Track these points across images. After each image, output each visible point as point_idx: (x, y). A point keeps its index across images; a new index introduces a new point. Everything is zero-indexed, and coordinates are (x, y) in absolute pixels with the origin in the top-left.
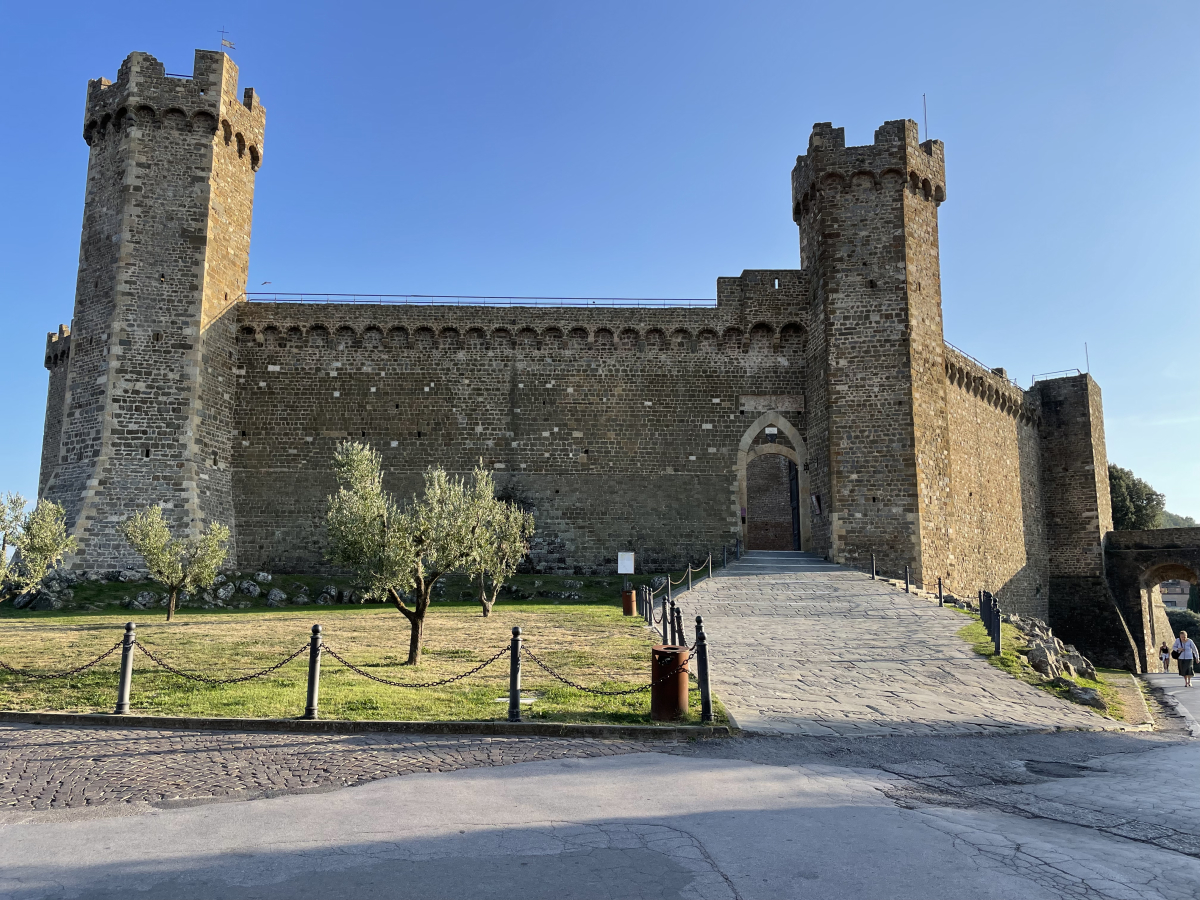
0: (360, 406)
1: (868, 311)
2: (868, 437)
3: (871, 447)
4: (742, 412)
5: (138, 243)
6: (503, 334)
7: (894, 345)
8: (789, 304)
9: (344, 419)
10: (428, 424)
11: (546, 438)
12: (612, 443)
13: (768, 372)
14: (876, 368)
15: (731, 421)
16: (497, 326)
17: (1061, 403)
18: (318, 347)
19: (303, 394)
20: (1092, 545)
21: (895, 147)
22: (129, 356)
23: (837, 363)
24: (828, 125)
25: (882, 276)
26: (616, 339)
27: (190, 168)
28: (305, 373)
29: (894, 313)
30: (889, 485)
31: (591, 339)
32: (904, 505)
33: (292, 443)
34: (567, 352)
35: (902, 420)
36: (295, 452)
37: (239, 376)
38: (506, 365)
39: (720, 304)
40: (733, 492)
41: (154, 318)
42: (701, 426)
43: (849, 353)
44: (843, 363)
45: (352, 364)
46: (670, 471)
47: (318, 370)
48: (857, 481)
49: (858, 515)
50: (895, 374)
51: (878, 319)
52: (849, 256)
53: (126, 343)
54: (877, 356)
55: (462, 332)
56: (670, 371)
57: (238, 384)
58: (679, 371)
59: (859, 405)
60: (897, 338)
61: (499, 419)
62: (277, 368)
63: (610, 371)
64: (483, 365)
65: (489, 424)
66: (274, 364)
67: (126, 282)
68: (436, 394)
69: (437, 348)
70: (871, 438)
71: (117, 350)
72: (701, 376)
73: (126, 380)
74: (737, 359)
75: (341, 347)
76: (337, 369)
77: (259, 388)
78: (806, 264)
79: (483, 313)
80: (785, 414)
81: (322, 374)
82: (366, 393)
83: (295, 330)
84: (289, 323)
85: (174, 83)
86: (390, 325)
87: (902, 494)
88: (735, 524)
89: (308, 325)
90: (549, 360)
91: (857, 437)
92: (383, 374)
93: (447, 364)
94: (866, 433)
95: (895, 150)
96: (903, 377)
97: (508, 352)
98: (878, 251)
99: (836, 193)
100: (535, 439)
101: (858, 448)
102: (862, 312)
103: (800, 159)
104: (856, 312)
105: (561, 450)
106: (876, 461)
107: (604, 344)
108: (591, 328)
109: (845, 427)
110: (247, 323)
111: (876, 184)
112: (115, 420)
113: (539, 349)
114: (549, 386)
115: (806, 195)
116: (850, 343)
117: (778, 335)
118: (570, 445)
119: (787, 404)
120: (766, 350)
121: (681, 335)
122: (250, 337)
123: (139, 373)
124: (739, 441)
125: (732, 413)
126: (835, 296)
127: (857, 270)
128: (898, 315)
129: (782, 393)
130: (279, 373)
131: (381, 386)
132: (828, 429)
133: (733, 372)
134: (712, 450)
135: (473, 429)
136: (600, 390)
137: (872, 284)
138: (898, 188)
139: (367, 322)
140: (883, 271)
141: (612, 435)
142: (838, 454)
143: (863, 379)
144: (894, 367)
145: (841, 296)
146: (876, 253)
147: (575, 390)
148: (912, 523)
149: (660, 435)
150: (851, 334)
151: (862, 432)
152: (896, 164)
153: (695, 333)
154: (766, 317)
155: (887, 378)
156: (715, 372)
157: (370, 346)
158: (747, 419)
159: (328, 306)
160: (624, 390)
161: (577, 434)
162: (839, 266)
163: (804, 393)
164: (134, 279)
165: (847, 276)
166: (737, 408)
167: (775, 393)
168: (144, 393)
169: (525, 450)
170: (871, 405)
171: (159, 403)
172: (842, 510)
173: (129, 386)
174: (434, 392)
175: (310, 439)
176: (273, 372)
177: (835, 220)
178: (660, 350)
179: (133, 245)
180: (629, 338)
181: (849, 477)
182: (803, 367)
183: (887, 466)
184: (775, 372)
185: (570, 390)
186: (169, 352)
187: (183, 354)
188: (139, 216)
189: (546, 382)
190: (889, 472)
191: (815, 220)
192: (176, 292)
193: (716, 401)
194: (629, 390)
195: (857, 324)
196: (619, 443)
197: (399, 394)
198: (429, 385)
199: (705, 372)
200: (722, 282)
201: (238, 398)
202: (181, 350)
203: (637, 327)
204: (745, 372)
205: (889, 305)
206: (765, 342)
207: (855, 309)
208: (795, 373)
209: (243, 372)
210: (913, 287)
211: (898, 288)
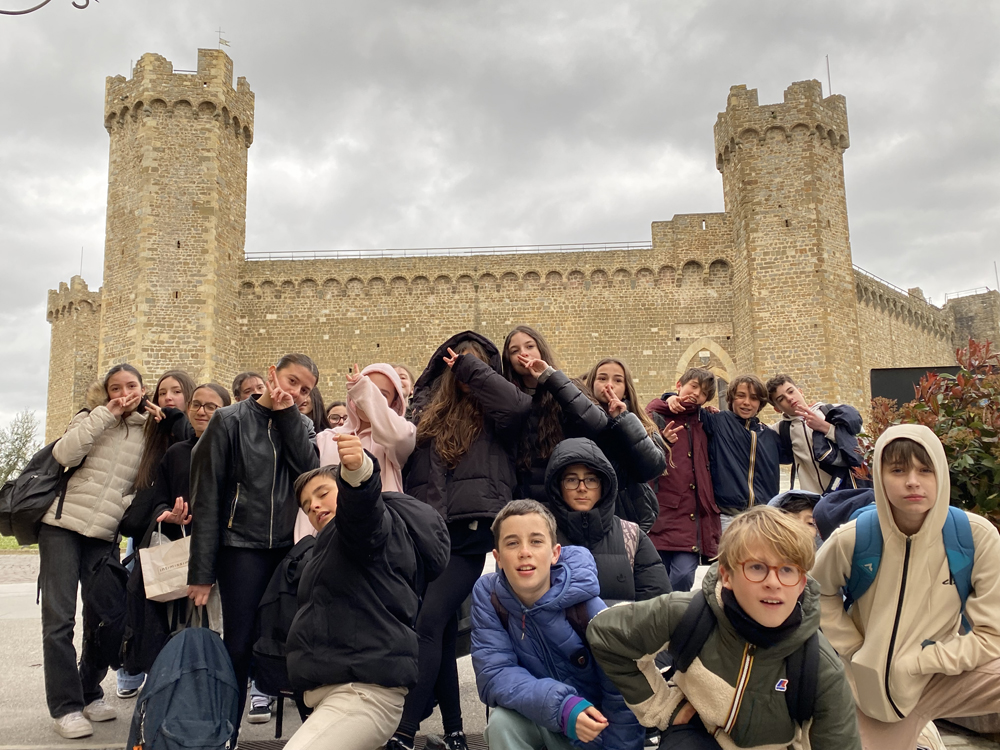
0: (346, 346)
1: (785, 247)
2: (789, 357)
3: (792, 366)
4: (678, 339)
5: (158, 216)
6: (467, 280)
7: (809, 276)
8: (716, 243)
9: (334, 359)
13: (700, 303)
14: (793, 296)
15: (669, 347)
16: (461, 273)
17: (972, 319)
18: (308, 297)
19: (297, 338)
21: (802, 104)
22: (153, 312)
23: (760, 293)
24: (743, 87)
25: (796, 216)
26: (565, 280)
27: (198, 150)
28: (299, 320)
29: (807, 248)
31: (543, 280)
34: (522, 293)
35: (819, 341)
37: (242, 325)
38: (470, 307)
39: (655, 246)
41: (173, 278)
42: (642, 352)
43: (770, 284)
44: (765, 293)
45: (338, 311)
47: (310, 316)
50: (810, 301)
51: (793, 253)
52: (766, 200)
53: (151, 301)
54: (794, 286)
55: (431, 279)
56: (613, 306)
57: (242, 332)
59: (780, 330)
60: (811, 270)
62: (274, 317)
63: (561, 307)
64: (451, 307)
66: (272, 313)
67: (149, 249)
68: (411, 333)
70: (792, 357)
71: (144, 307)
72: (641, 309)
73: (153, 332)
74: (672, 293)
75: (328, 297)
76: (326, 315)
77: (260, 334)
78: (729, 206)
79: (449, 262)
80: (716, 339)
81: (313, 320)
82: (351, 336)
83: (288, 283)
84: (283, 278)
85: (182, 78)
86: (369, 276)
89: (299, 279)
90: (508, 301)
91: (779, 357)
92: (365, 318)
93: (419, 307)
94: (787, 354)
95: (802, 106)
96: (817, 304)
97: (472, 295)
98: (791, 194)
99: (753, 146)
101: (781, 367)
102: (779, 248)
103: (720, 116)
104: (774, 249)
107: (555, 285)
108: (543, 272)
109: (769, 349)
110: (247, 279)
111: (787, 137)
112: (145, 367)
113: (498, 291)
114: (508, 323)
115: (727, 147)
116: (770, 276)
117: (707, 271)
119: (719, 331)
120: (697, 284)
121: (622, 274)
122: (250, 291)
123: (163, 326)
124: (676, 364)
125: (669, 340)
126: (755, 235)
127: (773, 212)
128: (810, 250)
129: (713, 321)
130: (277, 321)
131: (364, 329)
132: (755, 352)
133: (668, 304)
134: (653, 373)
136: (552, 325)
137: (787, 223)
138: (807, 139)
139: (350, 274)
140: (796, 211)
142: (764, 372)
143: (782, 306)
144: (809, 295)
145: (761, 234)
146: (789, 197)
150: (771, 267)
151: (783, 352)
152: (803, 119)
153: (634, 272)
154: (696, 255)
155: (804, 305)
156: (653, 305)
157: (353, 295)
158: (681, 345)
159: (316, 261)
160: (573, 324)
162: (758, 209)
163: (732, 320)
164: (155, 246)
165: (765, 217)
166: (673, 336)
167: (706, 321)
168: (168, 342)
170: (790, 329)
171: (181, 350)
173: (155, 337)
174: (410, 331)
176: (271, 320)
178: (604, 287)
179: (152, 218)
180: (576, 278)
182: (730, 298)
183: (806, 381)
184: (706, 303)
186: (188, 307)
187: (198, 308)
188: (157, 193)
189: (505, 320)
190: (809, 386)
191: (736, 169)
192: (190, 255)
193: (654, 330)
194: (578, 324)
195: (776, 259)
197: (380, 335)
198: (405, 326)
199: (643, 305)
200: (656, 226)
201: (242, 344)
202: (196, 305)
203: (582, 269)
204: (679, 304)
205: (803, 241)
206: (696, 277)
207: (774, 246)
208: (723, 303)
209: (245, 321)
210: (823, 225)
211: (809, 226)
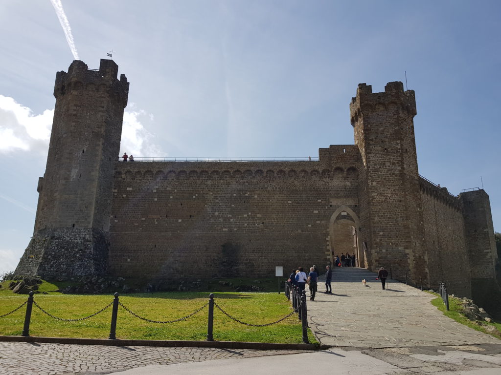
0: (165, 205)
1: (385, 161)
2: (387, 216)
3: (388, 220)
4: (331, 206)
5: (74, 137)
6: (227, 173)
7: (396, 176)
8: (350, 159)
9: (159, 210)
10: (195, 212)
11: (245, 217)
12: (274, 219)
13: (342, 188)
14: (389, 186)
15: (326, 210)
16: (225, 170)
17: (472, 202)
18: (148, 180)
19: (141, 199)
20: (489, 264)
21: (394, 92)
22: (68, 184)
23: (372, 184)
24: (365, 84)
25: (390, 147)
26: (275, 175)
28: (143, 191)
29: (396, 162)
30: (397, 237)
31: (265, 174)
32: (404, 246)
33: (136, 221)
34: (254, 180)
35: (402, 208)
36: (137, 224)
37: (114, 192)
38: (228, 186)
39: (320, 160)
40: (328, 241)
42: (313, 212)
43: (377, 179)
44: (374, 184)
45: (163, 187)
46: (300, 231)
47: (148, 189)
48: (383, 235)
49: (384, 251)
50: (397, 188)
51: (389, 164)
52: (375, 138)
53: (68, 178)
54: (389, 181)
55: (210, 172)
56: (299, 188)
57: (114, 196)
58: (303, 188)
59: (382, 202)
60: (398, 173)
61: (225, 209)
62: (131, 189)
63: (273, 188)
64: (219, 186)
65: (221, 212)
66: (129, 187)
67: (68, 153)
69: (199, 179)
70: (388, 216)
71: (64, 182)
72: (312, 190)
73: (66, 194)
74: (328, 183)
75: (158, 180)
76: (156, 189)
77: (123, 197)
78: (357, 141)
79: (219, 165)
80: (350, 206)
81: (150, 191)
82: (168, 199)
83: (139, 172)
84: (136, 170)
85: (93, 72)
86: (179, 170)
87: (403, 241)
88: (329, 255)
89: (144, 170)
90: (247, 184)
91: (382, 216)
92: (176, 191)
93: (203, 186)
94: (386, 214)
95: (394, 94)
96: (401, 190)
97: (229, 180)
98: (388, 136)
99: (369, 112)
100: (241, 218)
101: (383, 221)
102: (382, 162)
103: (353, 99)
104: (379, 162)
105: (252, 223)
106: (391, 227)
107: (270, 177)
108: (265, 170)
109: (376, 212)
110: (119, 170)
111: (386, 108)
112: (61, 211)
113: (242, 179)
114: (247, 195)
115: (356, 114)
116: (377, 175)
117: (345, 173)
118: (256, 220)
119: (351, 202)
120: (340, 179)
121: (304, 173)
122: (119, 176)
123: (72, 191)
124: (330, 218)
125: (326, 206)
126: (370, 155)
127: (379, 144)
128: (397, 163)
129: (348, 197)
130: (132, 191)
131: (175, 196)
132: (369, 212)
133: (326, 188)
134: (318, 222)
135: (214, 214)
136: (269, 197)
137: (386, 150)
138: (396, 109)
139: (170, 169)
140: (390, 144)
141: (274, 216)
142: (374, 223)
143: (383, 191)
144: (397, 185)
145: (373, 155)
147: (258, 197)
148: (408, 254)
149: (295, 216)
150: (377, 171)
151: (384, 213)
152: (394, 99)
153: (310, 172)
154: (340, 165)
155: (394, 190)
156: (319, 188)
157: (170, 179)
158: (332, 208)
159: (153, 162)
160: (279, 196)
161: (258, 215)
162: (371, 143)
163: (358, 197)
164: (72, 152)
165: (375, 147)
166: (329, 204)
167: (345, 197)
168: (74, 199)
169: (236, 223)
170: (388, 202)
171: (80, 204)
172: (377, 249)
173: (67, 197)
174: (197, 198)
175: (144, 219)
176: (129, 191)
177: (369, 123)
178: (295, 179)
179: (72, 138)
180: (281, 174)
181: (379, 234)
182: (357, 186)
183: (395, 229)
184: (345, 188)
185: (256, 197)
186: (85, 182)
187: (90, 183)
189: (245, 193)
190: (397, 231)
192: (89, 157)
193: (320, 201)
194: (282, 196)
195: (380, 167)
196: (277, 219)
197: (182, 199)
198: (195, 195)
199: (314, 188)
200: (321, 151)
201: (114, 202)
202: (89, 181)
203: (284, 170)
204: (332, 188)
205: (394, 159)
206: (340, 175)
207: (379, 161)
208: (353, 188)
209: (116, 191)
210: (404, 151)
211: (397, 151)
